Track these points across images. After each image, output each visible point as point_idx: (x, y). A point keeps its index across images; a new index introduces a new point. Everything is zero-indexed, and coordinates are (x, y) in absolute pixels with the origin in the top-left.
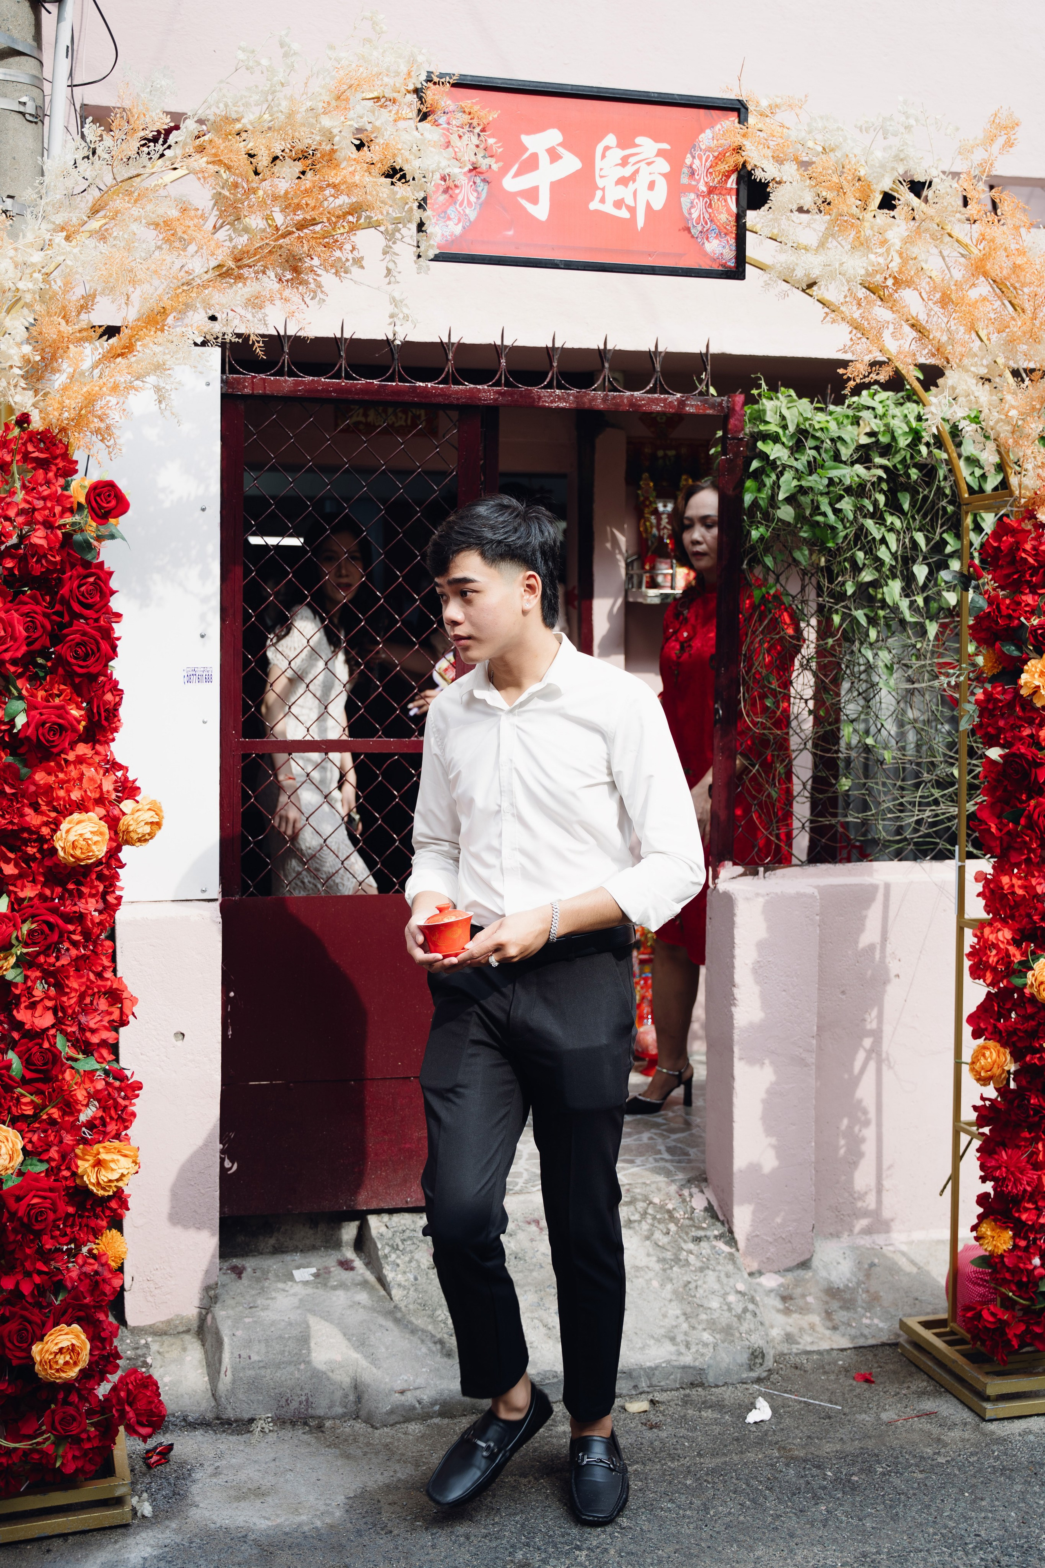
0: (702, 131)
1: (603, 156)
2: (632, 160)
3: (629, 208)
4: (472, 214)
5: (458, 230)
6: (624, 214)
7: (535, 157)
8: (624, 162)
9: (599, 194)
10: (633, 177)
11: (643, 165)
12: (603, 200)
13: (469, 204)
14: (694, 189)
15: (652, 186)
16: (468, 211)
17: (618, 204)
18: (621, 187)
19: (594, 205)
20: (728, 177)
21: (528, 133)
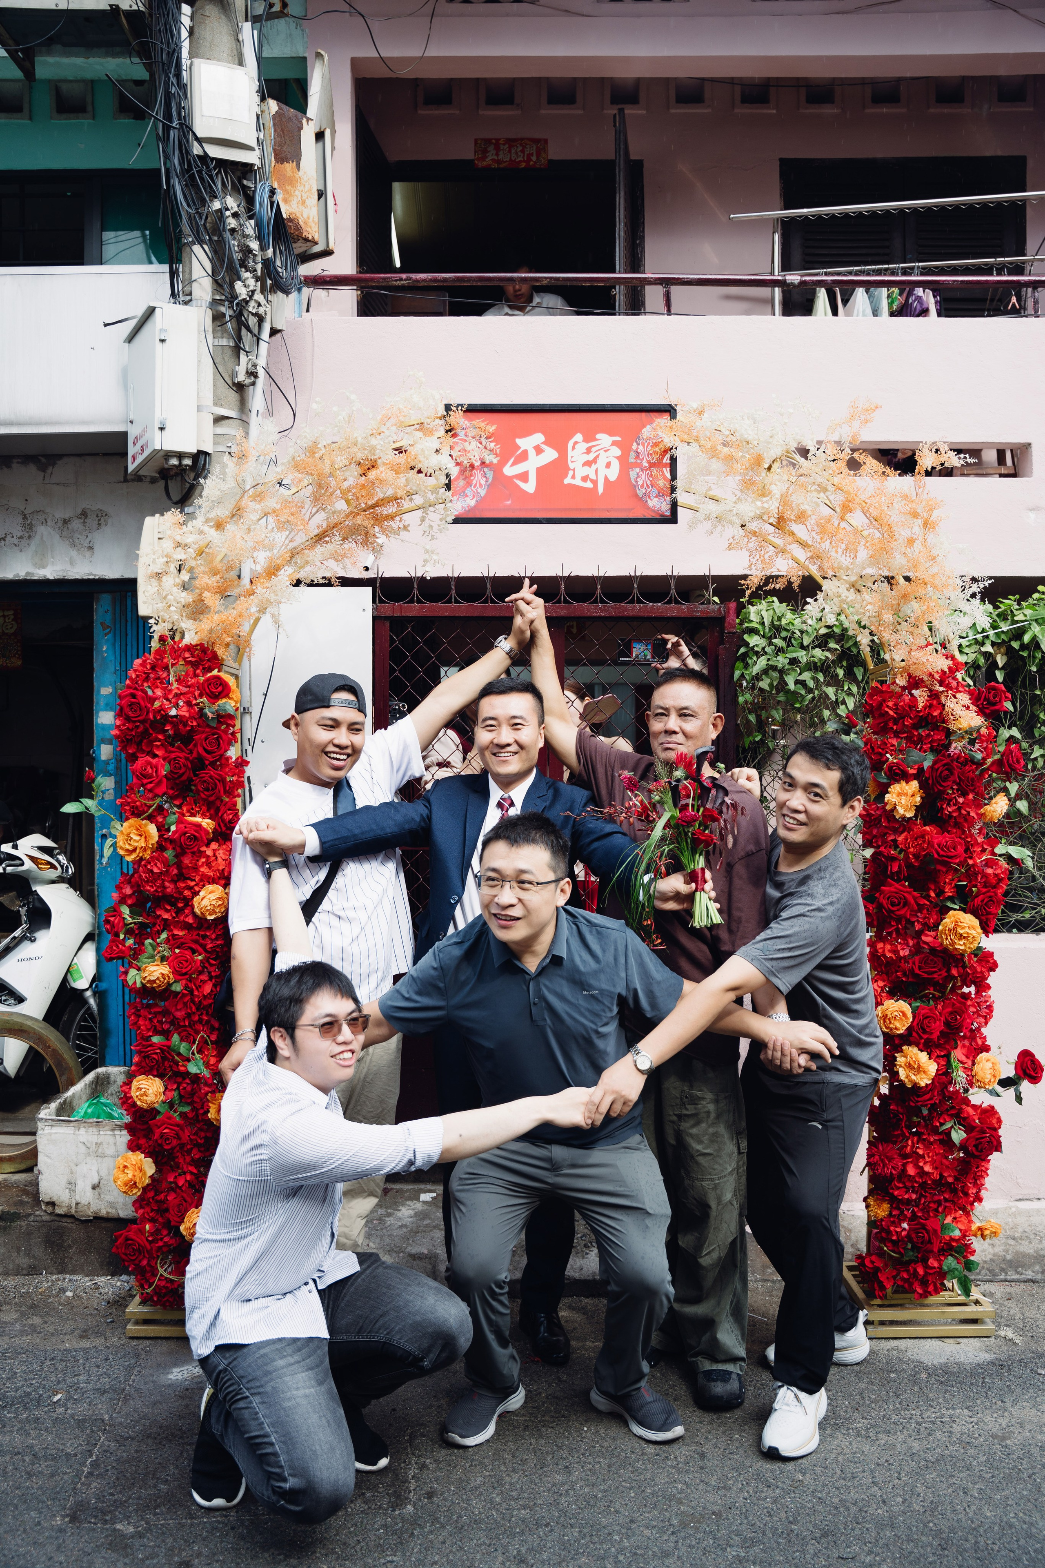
0: (644, 426)
1: (573, 448)
2: (594, 449)
3: (592, 481)
4: (483, 492)
5: (473, 503)
6: (589, 485)
7: (525, 452)
8: (589, 451)
9: (571, 473)
10: (595, 460)
11: (602, 452)
12: (573, 477)
13: (481, 485)
14: (640, 466)
15: (608, 465)
16: (479, 490)
17: (585, 479)
18: (586, 468)
19: (568, 481)
20: (663, 456)
21: (521, 437)
